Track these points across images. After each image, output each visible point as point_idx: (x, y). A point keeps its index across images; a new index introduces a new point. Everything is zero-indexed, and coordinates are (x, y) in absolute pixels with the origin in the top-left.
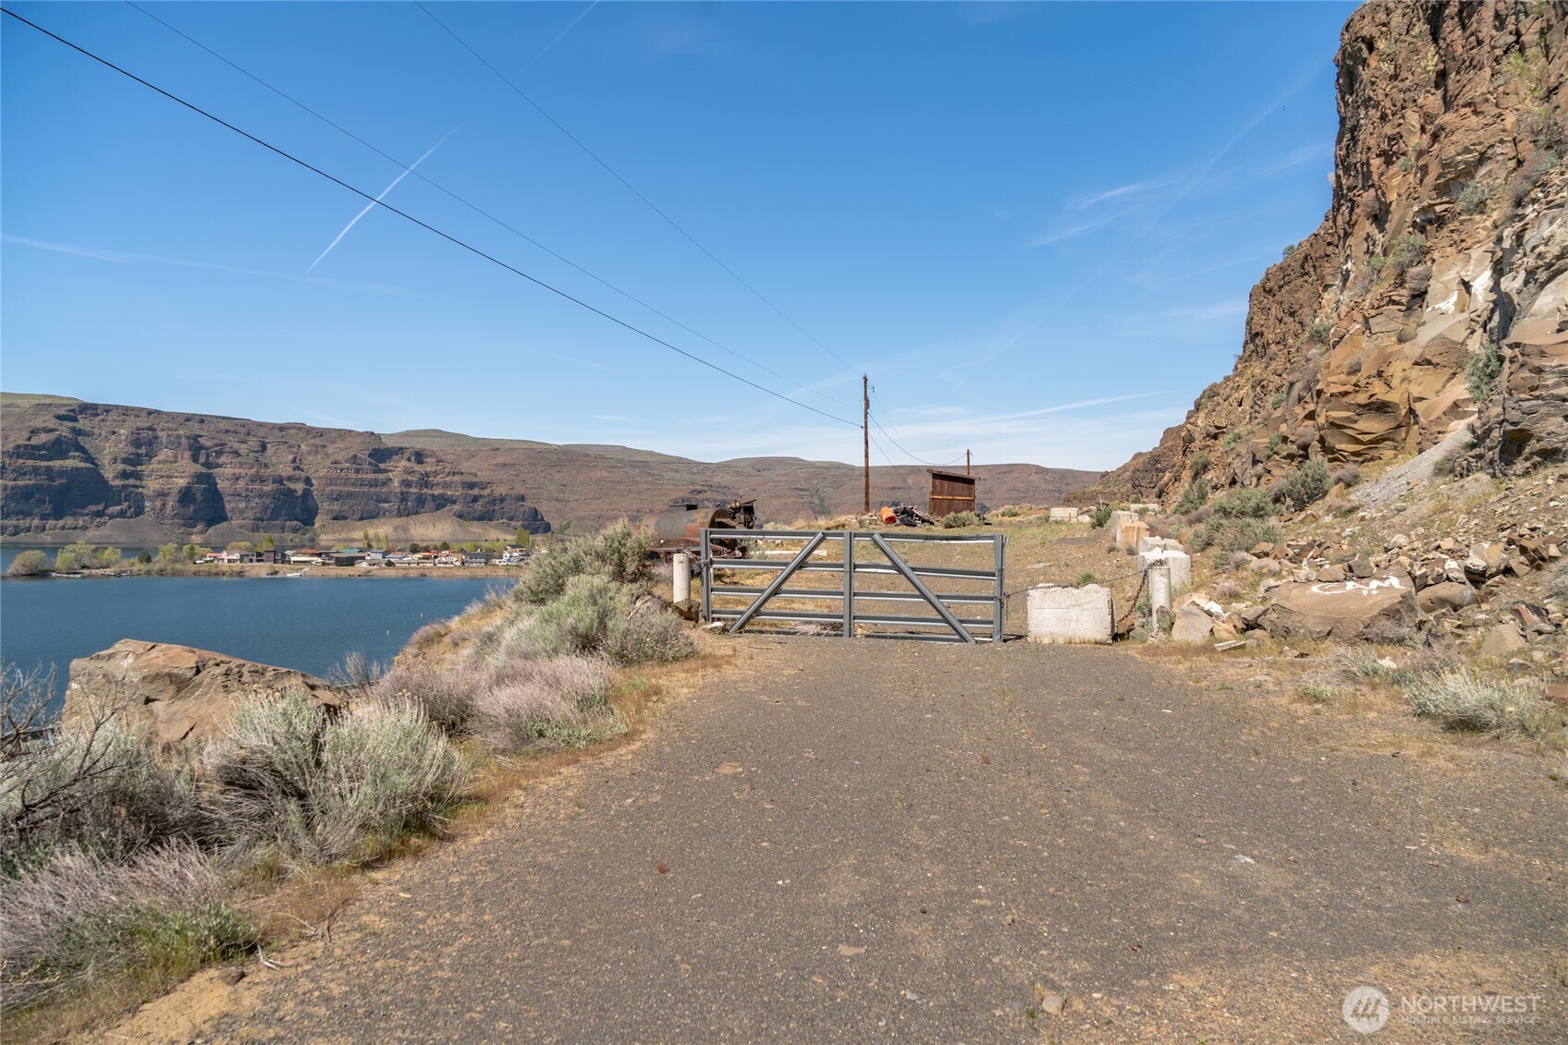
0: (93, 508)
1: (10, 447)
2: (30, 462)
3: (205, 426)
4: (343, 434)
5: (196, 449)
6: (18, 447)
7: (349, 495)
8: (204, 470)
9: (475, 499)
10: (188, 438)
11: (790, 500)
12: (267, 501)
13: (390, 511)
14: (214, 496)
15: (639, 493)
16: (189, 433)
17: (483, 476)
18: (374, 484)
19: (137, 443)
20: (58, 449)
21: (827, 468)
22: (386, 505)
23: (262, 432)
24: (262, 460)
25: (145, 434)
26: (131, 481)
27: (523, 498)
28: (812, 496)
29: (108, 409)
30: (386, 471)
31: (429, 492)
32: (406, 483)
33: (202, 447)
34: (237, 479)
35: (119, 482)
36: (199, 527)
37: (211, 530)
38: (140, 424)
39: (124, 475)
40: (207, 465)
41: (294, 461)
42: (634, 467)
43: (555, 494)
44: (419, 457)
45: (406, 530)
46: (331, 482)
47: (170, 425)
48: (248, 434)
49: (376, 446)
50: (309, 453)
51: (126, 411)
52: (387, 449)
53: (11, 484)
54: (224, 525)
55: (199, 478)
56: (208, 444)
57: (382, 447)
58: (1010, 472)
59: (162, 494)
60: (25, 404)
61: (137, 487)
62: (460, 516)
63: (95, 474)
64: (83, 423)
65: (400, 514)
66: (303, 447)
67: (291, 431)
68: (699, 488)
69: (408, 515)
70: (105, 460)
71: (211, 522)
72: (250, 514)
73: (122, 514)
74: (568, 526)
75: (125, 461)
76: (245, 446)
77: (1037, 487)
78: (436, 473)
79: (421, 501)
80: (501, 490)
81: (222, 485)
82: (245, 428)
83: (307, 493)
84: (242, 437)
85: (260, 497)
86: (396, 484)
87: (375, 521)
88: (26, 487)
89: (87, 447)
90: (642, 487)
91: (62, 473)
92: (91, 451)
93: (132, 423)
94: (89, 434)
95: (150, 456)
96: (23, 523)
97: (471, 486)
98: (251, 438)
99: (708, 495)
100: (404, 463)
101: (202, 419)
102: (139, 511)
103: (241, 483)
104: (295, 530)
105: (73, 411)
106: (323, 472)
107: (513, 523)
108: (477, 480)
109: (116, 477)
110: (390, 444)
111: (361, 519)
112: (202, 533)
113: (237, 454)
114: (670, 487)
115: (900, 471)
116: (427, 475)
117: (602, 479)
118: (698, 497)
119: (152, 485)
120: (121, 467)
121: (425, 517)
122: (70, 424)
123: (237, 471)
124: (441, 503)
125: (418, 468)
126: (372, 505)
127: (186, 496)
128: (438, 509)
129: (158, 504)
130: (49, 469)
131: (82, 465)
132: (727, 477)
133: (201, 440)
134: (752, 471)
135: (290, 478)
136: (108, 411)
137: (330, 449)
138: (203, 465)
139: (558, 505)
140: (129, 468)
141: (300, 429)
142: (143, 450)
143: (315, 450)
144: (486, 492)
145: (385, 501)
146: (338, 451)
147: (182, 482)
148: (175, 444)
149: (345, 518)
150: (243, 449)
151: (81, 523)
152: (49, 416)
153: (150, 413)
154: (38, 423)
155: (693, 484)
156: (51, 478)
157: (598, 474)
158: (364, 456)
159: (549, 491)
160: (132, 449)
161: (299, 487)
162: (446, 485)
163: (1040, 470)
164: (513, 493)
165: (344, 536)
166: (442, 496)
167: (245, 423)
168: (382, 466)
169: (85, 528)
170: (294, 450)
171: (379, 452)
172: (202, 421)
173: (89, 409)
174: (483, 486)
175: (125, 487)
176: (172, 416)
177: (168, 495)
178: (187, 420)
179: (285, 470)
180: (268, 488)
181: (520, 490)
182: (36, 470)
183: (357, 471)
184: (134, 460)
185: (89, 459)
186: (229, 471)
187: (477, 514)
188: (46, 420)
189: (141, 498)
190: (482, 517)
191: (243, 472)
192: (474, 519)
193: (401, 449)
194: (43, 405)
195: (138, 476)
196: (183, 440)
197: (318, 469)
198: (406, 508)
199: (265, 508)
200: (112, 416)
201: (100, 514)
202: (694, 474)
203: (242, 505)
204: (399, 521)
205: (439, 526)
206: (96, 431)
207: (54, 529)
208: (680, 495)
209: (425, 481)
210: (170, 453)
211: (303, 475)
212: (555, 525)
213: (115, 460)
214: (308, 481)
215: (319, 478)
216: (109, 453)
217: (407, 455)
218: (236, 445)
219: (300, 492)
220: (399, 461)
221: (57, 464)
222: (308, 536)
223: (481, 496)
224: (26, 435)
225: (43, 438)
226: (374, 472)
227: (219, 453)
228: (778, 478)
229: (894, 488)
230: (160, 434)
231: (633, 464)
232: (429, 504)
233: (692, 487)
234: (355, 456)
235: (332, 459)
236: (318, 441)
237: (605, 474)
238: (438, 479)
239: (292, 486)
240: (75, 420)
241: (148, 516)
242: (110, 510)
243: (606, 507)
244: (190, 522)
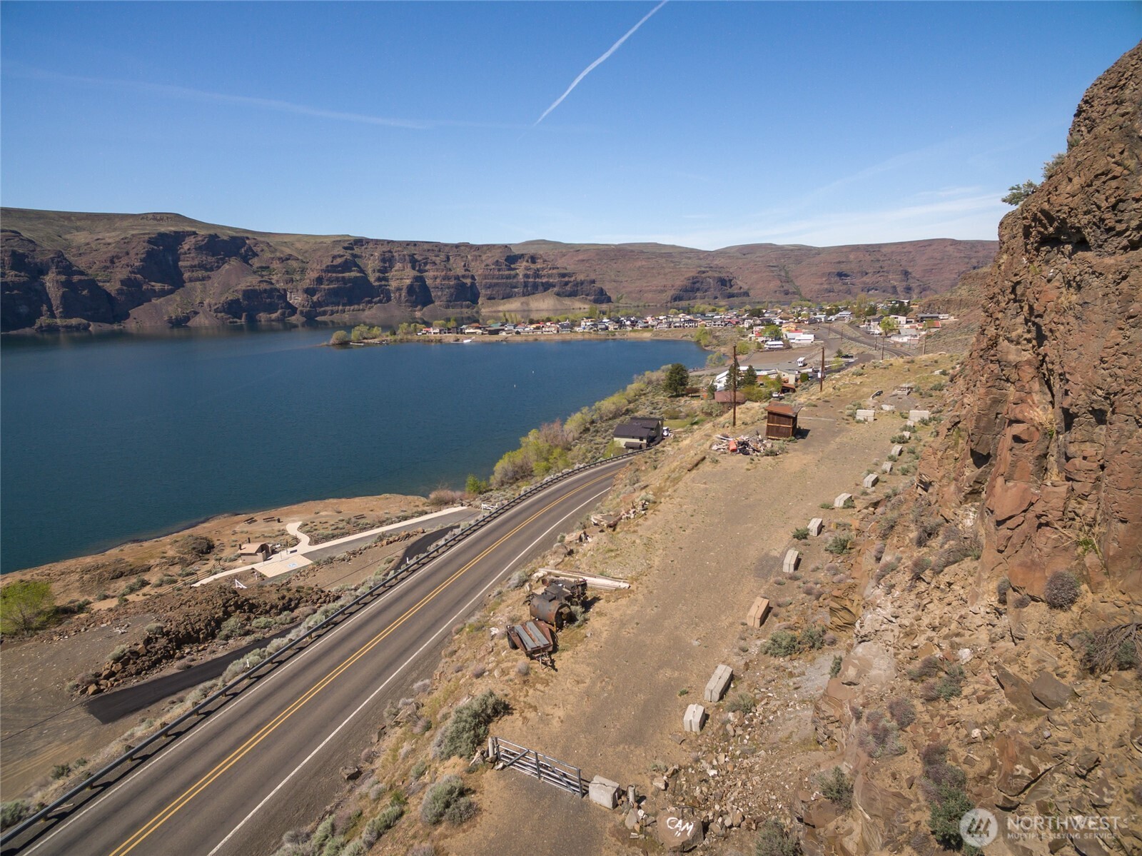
0: (367, 299)
1: (324, 267)
2: (334, 275)
3: (417, 248)
4: (490, 247)
5: (414, 262)
6: (328, 266)
7: (496, 285)
8: (419, 274)
9: (566, 284)
10: (409, 256)
11: (765, 274)
12: (452, 290)
13: (519, 293)
14: (425, 289)
15: (665, 274)
16: (409, 253)
17: (570, 269)
18: (508, 277)
19: (384, 260)
20: (346, 266)
21: (792, 250)
22: (516, 290)
23: (447, 249)
24: (448, 266)
25: (387, 255)
26: (383, 283)
27: (593, 282)
28: (780, 270)
29: (368, 241)
30: (515, 269)
31: (540, 280)
32: (526, 276)
33: (417, 261)
34: (436, 278)
35: (377, 284)
36: (419, 307)
37: (425, 309)
38: (385, 249)
39: (379, 279)
40: (420, 271)
41: (465, 266)
42: (662, 257)
43: (613, 277)
44: (533, 259)
45: (528, 304)
46: (486, 277)
47: (400, 249)
48: (440, 251)
49: (508, 254)
50: (472, 260)
51: (377, 242)
52: (515, 256)
53: (327, 287)
54: (432, 305)
55: (416, 279)
56: (419, 258)
57: (512, 254)
58: (930, 245)
59: (399, 289)
60: (328, 241)
61: (386, 286)
62: (558, 294)
63: (365, 278)
64: (357, 251)
65: (524, 295)
66: (469, 257)
67: (462, 248)
68: (703, 269)
69: (529, 295)
70: (369, 271)
71: (424, 305)
72: (444, 298)
73: (380, 302)
74: (621, 298)
75: (379, 271)
76: (438, 258)
77: (950, 255)
78: (543, 269)
79: (535, 286)
80: (581, 277)
81: (428, 282)
82: (438, 247)
83: (473, 285)
84: (436, 253)
85: (449, 288)
86: (521, 277)
87: (511, 300)
88: (334, 288)
89: (360, 264)
90: (667, 270)
91: (350, 280)
92: (362, 266)
93: (380, 249)
94: (360, 257)
95: (391, 267)
96: (335, 308)
97: (564, 275)
98: (441, 253)
99: (710, 274)
100: (525, 263)
101: (415, 244)
102: (389, 300)
103: (438, 281)
104: (468, 307)
105: (351, 244)
106: (480, 272)
107: (589, 298)
108: (566, 271)
109: (375, 281)
110: (516, 252)
111: (503, 299)
112: (421, 310)
113: (434, 263)
114: (685, 270)
115: (845, 250)
116: (538, 270)
117: (642, 266)
118: (703, 275)
119: (393, 284)
120: (377, 274)
121: (538, 296)
122: (351, 252)
123: (435, 273)
124: (547, 287)
125: (533, 266)
126: (508, 290)
127: (410, 289)
128: (545, 291)
129: (397, 295)
130: (343, 277)
131: (359, 275)
132: (723, 260)
133: (415, 256)
134: (740, 255)
135: (464, 276)
136: (368, 243)
137: (484, 257)
138: (418, 271)
139: (615, 284)
140: (381, 275)
141: (467, 246)
142: (387, 265)
143: (476, 258)
144: (572, 279)
145: (515, 287)
146: (488, 258)
147: (408, 282)
148: (403, 260)
149: (494, 298)
150: (438, 260)
151: (361, 307)
152: (340, 248)
153: (389, 242)
154: (336, 252)
155: (700, 266)
156: (345, 284)
157: (639, 264)
158: (502, 260)
159: (610, 276)
160: (382, 264)
161: (468, 281)
162: (550, 276)
163: (954, 243)
164: (588, 278)
165: (494, 309)
166: (547, 283)
167: (437, 245)
168: (512, 266)
169: (363, 310)
170: (464, 259)
171: (510, 257)
172: (415, 245)
173: (360, 242)
174: (570, 275)
175: (380, 286)
176: (400, 243)
177: (401, 289)
178: (408, 245)
179: (460, 272)
180: (452, 283)
181: (593, 277)
182: (337, 279)
183: (499, 270)
184: (384, 270)
185: (361, 271)
186: (431, 274)
187: (568, 293)
188: (338, 250)
189: (388, 292)
190: (573, 294)
191: (439, 274)
192: (566, 296)
193: (522, 255)
194: (338, 241)
195: (386, 279)
196: (407, 257)
197: (478, 270)
198: (527, 291)
199: (452, 295)
200: (371, 245)
201: (370, 302)
202: (700, 259)
203: (439, 293)
204: (524, 299)
205: (546, 301)
206: (364, 255)
207: (349, 311)
208: (692, 274)
209: (537, 274)
210: (401, 265)
211: (470, 274)
212: (614, 298)
213: (374, 271)
214: (473, 277)
215: (479, 275)
216: (371, 265)
217: (526, 259)
218: (434, 258)
219: (469, 284)
220: (522, 262)
221: (347, 275)
222: (475, 310)
223: (570, 282)
224: (330, 259)
225: (339, 261)
226: (509, 270)
227: (426, 264)
228: (757, 259)
229: (839, 262)
230: (395, 254)
231: (661, 255)
232: (541, 288)
233: (699, 269)
234: (497, 261)
235: (485, 263)
236: (476, 253)
237: (644, 263)
238: (545, 272)
239: (465, 281)
240: (352, 249)
241: (393, 302)
242: (375, 300)
243: (645, 284)
244: (414, 305)
